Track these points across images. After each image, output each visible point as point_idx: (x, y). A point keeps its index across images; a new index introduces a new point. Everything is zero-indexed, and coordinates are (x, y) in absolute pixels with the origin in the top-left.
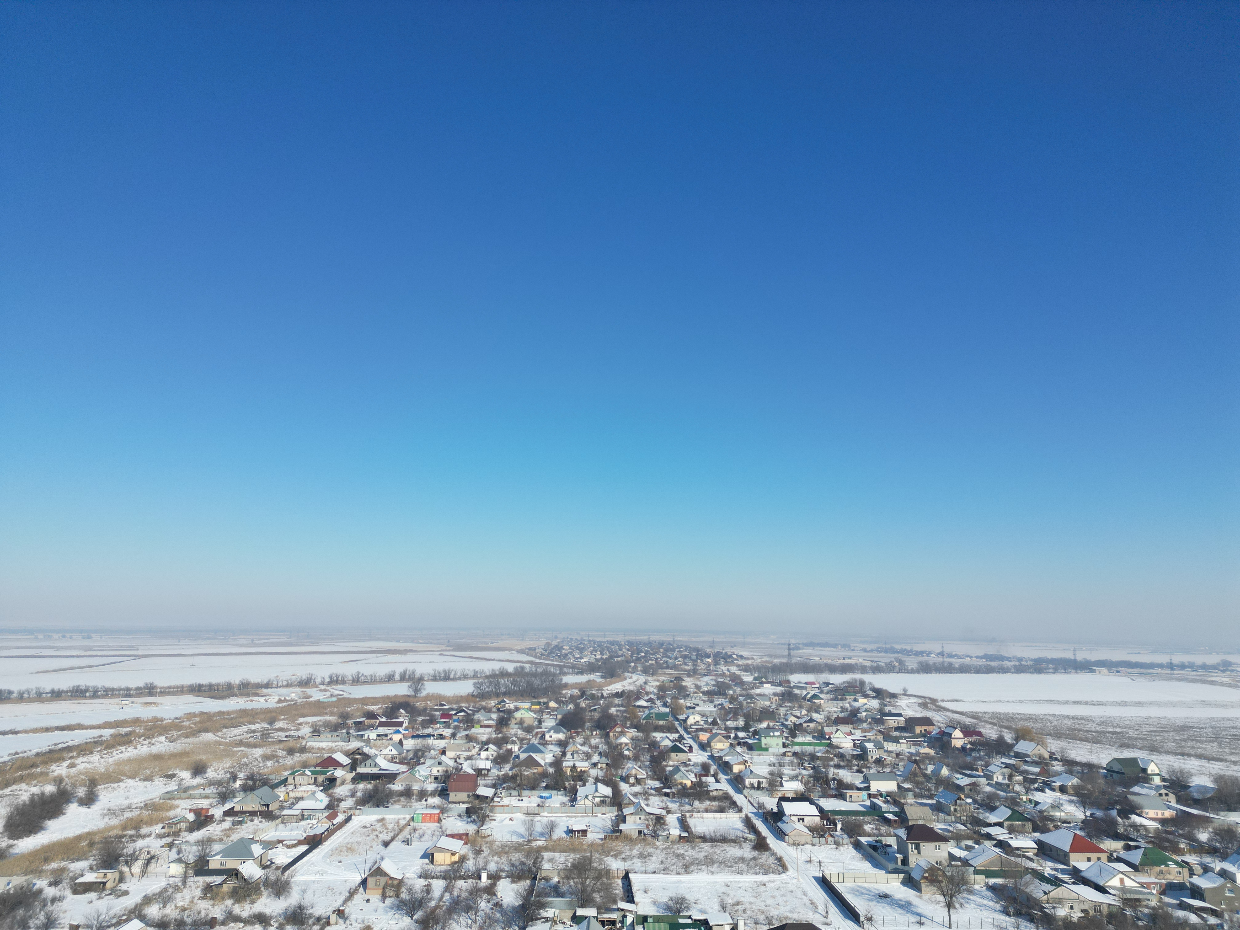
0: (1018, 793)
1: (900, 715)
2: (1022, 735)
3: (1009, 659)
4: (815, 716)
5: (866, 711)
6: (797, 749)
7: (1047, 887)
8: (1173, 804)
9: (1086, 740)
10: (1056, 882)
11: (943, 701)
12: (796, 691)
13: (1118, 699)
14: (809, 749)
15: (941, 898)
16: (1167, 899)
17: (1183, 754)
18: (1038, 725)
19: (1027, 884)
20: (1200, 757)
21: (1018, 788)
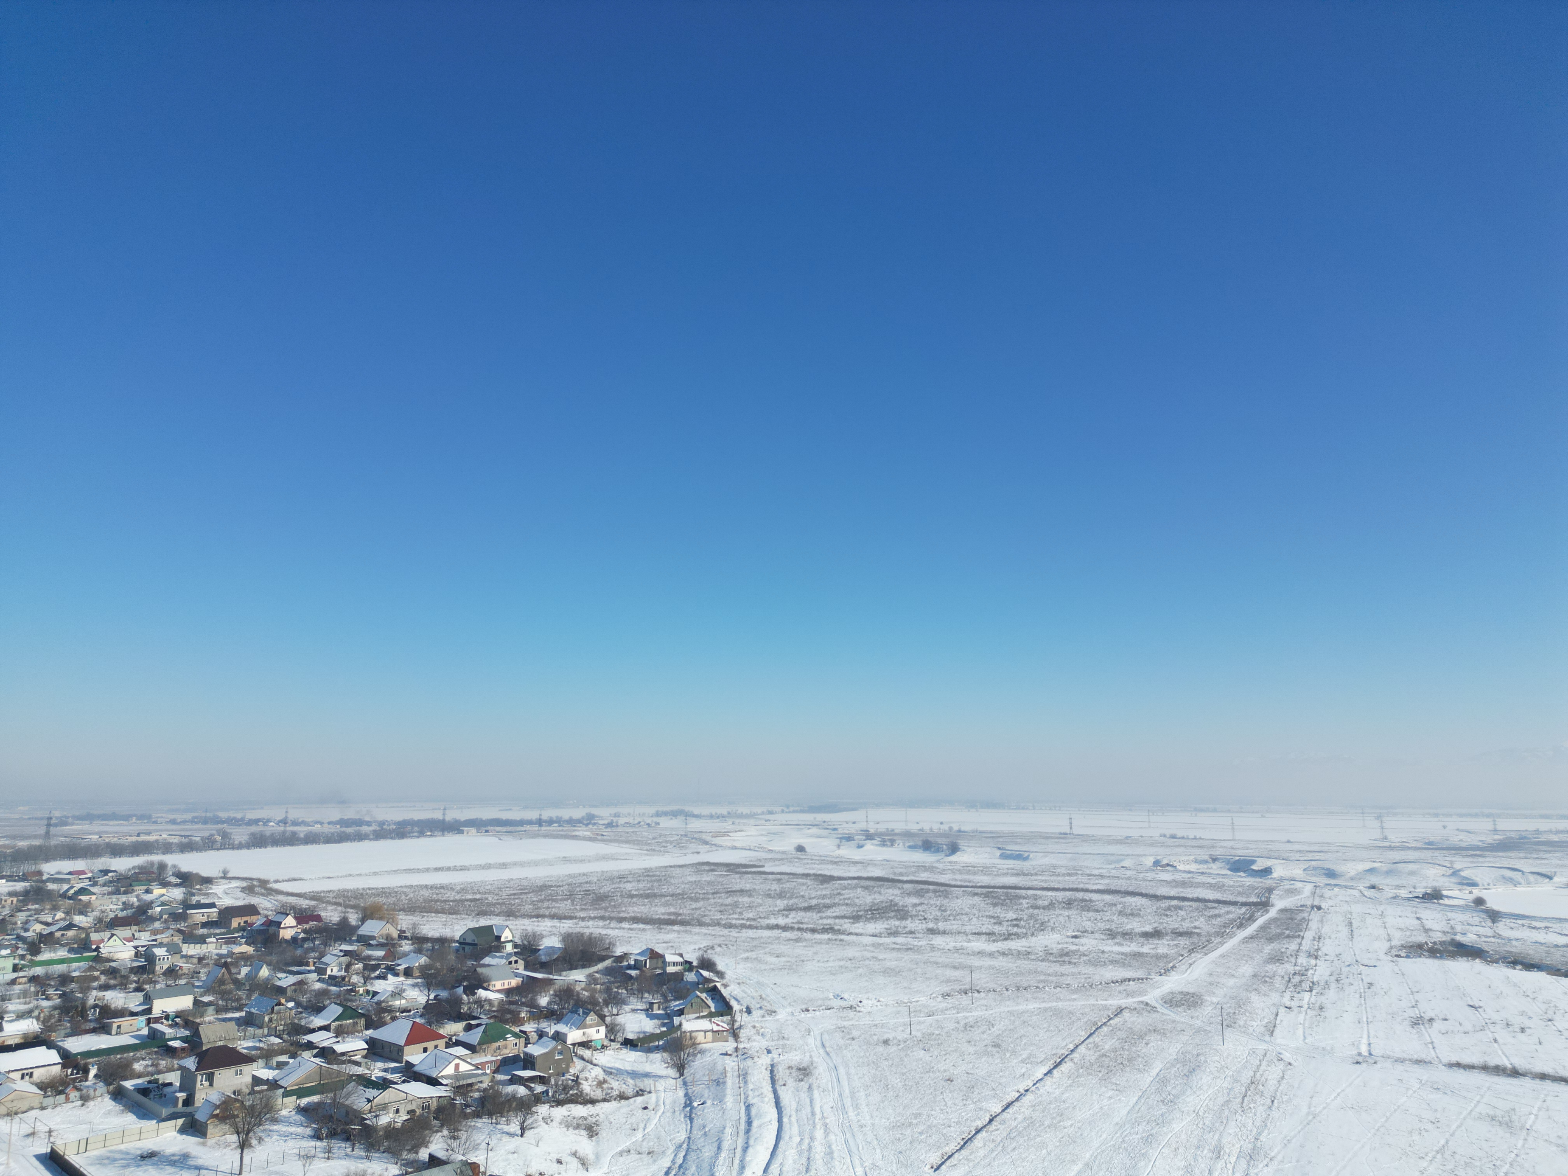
0: (354, 985)
1: (212, 905)
2: (369, 913)
3: (368, 824)
4: (78, 919)
5: (163, 904)
6: (39, 971)
7: (371, 1093)
8: (521, 971)
9: (443, 911)
10: (384, 1084)
11: (276, 881)
12: (51, 886)
13: (482, 862)
14: (61, 968)
15: (235, 1138)
16: (500, 1077)
17: (537, 916)
18: (391, 900)
19: (349, 1095)
20: (553, 917)
21: (355, 979)
